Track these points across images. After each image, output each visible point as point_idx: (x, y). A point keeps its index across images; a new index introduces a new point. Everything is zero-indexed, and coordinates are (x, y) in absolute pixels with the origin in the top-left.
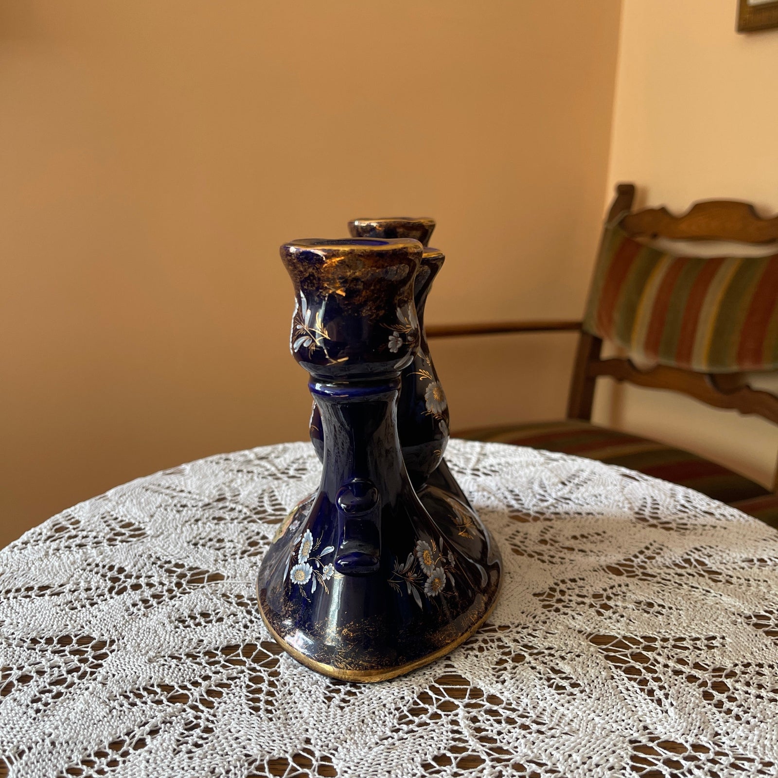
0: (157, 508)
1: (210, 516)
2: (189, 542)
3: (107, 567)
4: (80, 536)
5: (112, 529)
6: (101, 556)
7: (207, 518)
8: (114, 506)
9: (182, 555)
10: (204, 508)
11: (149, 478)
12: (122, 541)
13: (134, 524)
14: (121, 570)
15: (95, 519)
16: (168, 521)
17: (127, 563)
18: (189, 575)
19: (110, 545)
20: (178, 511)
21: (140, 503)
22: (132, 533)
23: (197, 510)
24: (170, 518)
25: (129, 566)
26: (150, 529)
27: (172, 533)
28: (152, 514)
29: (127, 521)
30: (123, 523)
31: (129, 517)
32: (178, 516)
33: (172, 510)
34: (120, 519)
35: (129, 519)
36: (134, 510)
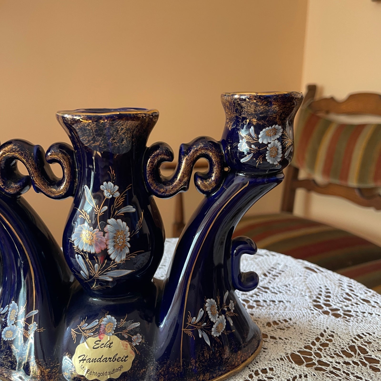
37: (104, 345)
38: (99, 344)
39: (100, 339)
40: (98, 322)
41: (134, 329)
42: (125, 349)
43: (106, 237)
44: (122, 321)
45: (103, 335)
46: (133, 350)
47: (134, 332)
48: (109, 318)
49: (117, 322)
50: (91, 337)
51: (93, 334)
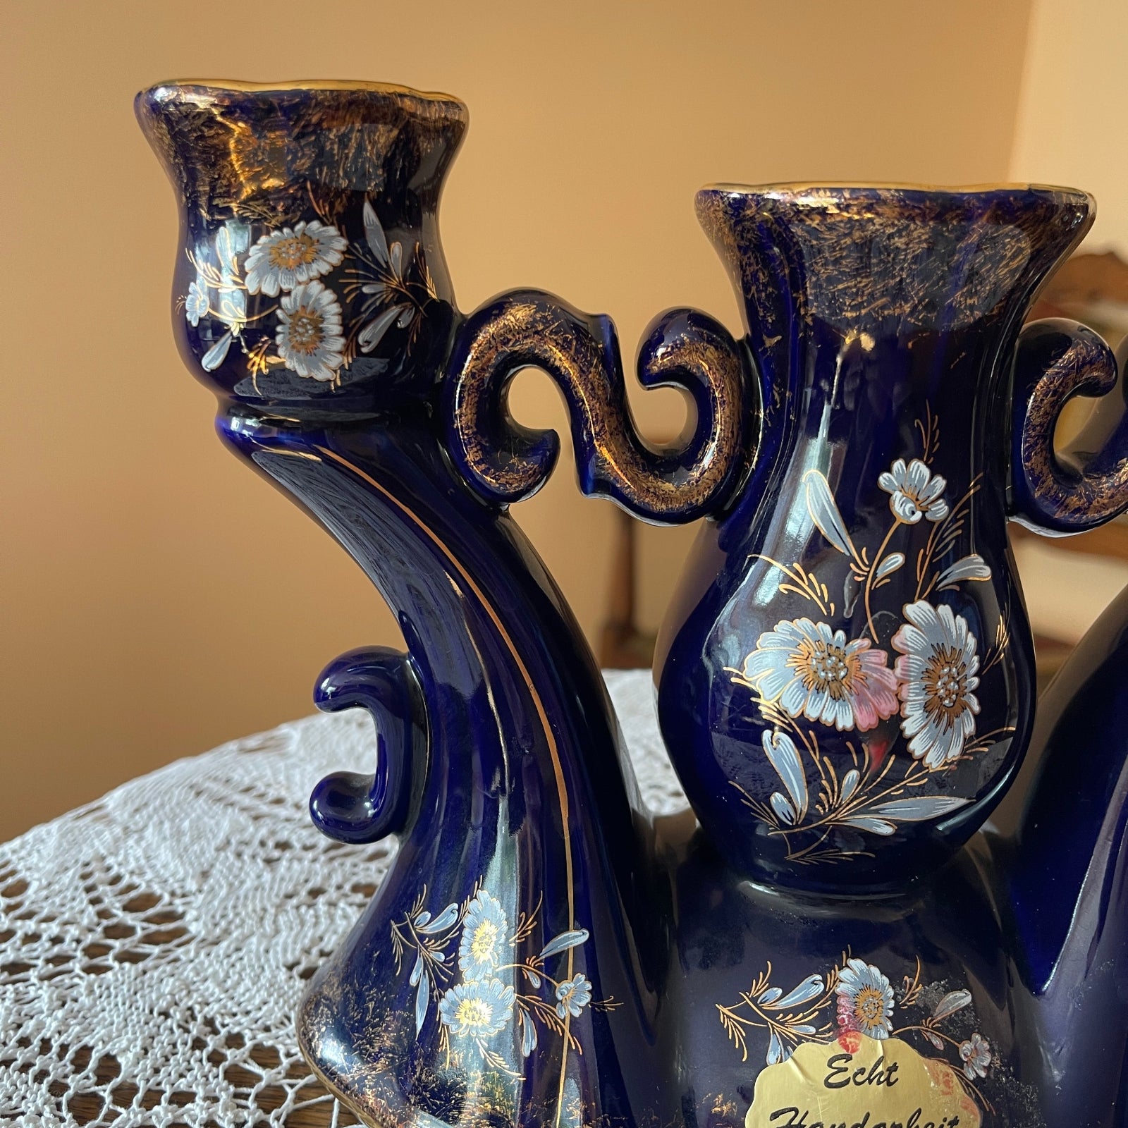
0: (218, 850)
1: (346, 880)
2: (290, 968)
3: (70, 1055)
4: (20, 934)
5: (103, 914)
6: (60, 1014)
7: (339, 887)
8: (116, 840)
9: (271, 1012)
10: (332, 853)
11: (205, 761)
12: (123, 957)
13: (159, 898)
14: (108, 1067)
15: (66, 879)
16: (242, 893)
17: (124, 1043)
18: (291, 1093)
19: (88, 970)
20: (269, 861)
21: (178, 834)
22: (153, 927)
23: (314, 860)
24: (248, 884)
25: (130, 1055)
26: (197, 920)
27: (252, 934)
28: (206, 866)
29: (143, 888)
30: (133, 894)
31: (149, 875)
32: (267, 876)
33: (254, 857)
34: (126, 881)
35: (149, 882)
36: (164, 855)
37: (866, 1075)
38: (846, 1069)
39: (844, 1052)
40: (822, 986)
41: (956, 1014)
42: (944, 1093)
43: (898, 671)
44: (911, 985)
45: (855, 1037)
46: (970, 1094)
47: (958, 1027)
48: (862, 971)
49: (894, 988)
50: (807, 1040)
51: (812, 1030)
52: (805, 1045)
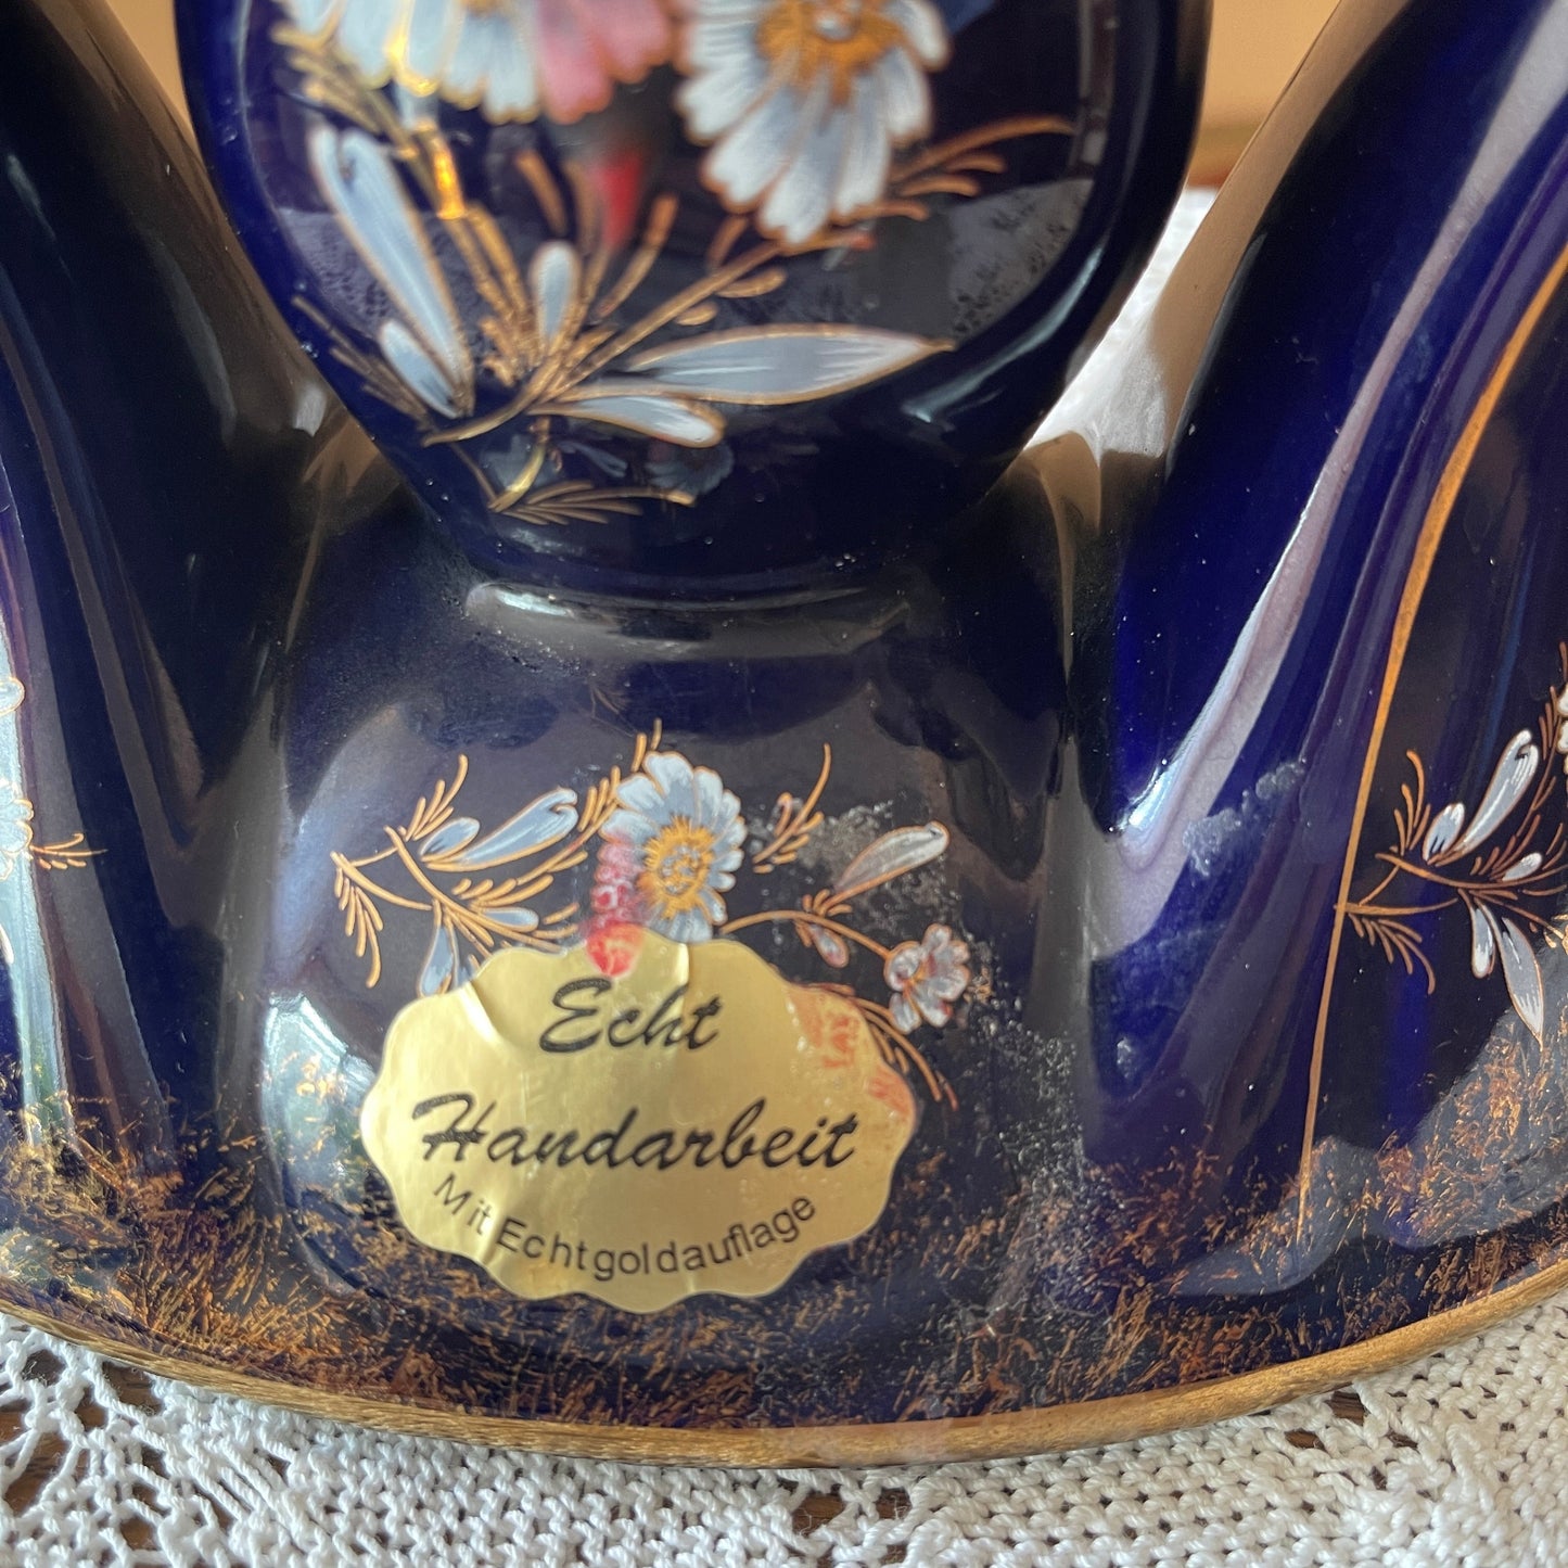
37: (640, 1024)
38: (593, 1012)
39: (594, 971)
40: (573, 816)
41: (897, 882)
42: (830, 1064)
44: (794, 815)
45: (627, 938)
46: (896, 1066)
47: (899, 912)
48: (675, 784)
49: (747, 823)
50: (513, 942)
51: (529, 919)
52: (507, 954)
